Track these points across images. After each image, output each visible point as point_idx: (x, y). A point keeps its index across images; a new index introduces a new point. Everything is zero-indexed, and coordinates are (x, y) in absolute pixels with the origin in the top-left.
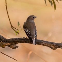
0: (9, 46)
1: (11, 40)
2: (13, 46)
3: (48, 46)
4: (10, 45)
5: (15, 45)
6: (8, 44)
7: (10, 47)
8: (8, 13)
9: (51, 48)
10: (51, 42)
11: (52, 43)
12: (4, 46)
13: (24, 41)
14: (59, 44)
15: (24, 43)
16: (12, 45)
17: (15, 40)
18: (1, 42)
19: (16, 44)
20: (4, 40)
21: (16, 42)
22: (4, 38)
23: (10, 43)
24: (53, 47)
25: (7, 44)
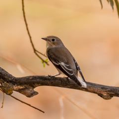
0: (20, 91)
1: (24, 79)
2: (29, 92)
3: (94, 92)
4: (22, 89)
5: (31, 89)
6: (19, 87)
7: (22, 94)
8: (27, 25)
9: (101, 96)
10: (101, 85)
11: (103, 87)
12: (10, 91)
13: (49, 82)
14: (117, 89)
15: (48, 85)
16: (27, 90)
17: (32, 79)
18: (5, 82)
19: (34, 87)
20: (10, 79)
21: (34, 83)
22: (10, 76)
23: (22, 86)
24: (105, 95)
25: (15, 87)
